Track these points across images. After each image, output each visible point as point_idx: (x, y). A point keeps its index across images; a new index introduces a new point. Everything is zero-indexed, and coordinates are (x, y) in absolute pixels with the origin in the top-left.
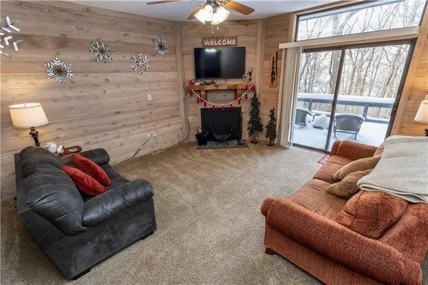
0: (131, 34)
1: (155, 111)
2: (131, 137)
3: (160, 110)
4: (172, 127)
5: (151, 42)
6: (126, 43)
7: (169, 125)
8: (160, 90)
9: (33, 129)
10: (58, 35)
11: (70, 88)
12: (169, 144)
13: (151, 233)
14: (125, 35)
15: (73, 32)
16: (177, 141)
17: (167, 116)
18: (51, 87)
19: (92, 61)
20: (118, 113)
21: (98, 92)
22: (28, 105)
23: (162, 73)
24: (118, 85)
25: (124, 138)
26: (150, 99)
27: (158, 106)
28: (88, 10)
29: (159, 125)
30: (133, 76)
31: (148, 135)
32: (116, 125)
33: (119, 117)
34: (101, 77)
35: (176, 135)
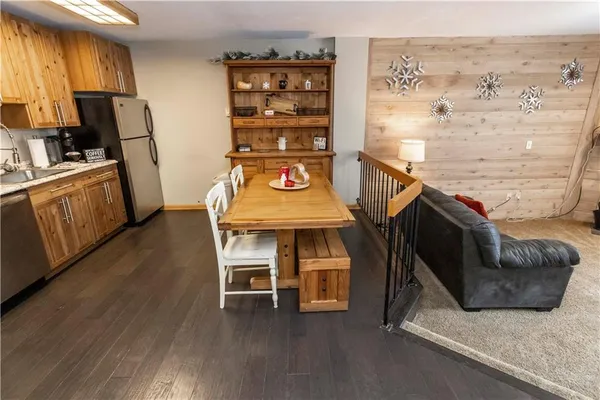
0: (534, 61)
1: (529, 164)
2: (487, 192)
3: (538, 163)
4: (549, 192)
5: (558, 70)
6: (522, 75)
7: (543, 187)
8: (549, 135)
9: (410, 164)
10: (452, 73)
11: (445, 128)
12: (535, 215)
13: (549, 310)
14: (525, 64)
15: (468, 68)
16: (549, 213)
17: (546, 174)
18: (430, 126)
19: (475, 98)
20: (482, 160)
21: (469, 133)
22: (415, 141)
23: (560, 113)
24: (494, 127)
25: (478, 192)
26: (529, 147)
27: (538, 158)
28: (492, 41)
29: (529, 185)
30: (518, 115)
31: (509, 195)
32: (476, 174)
33: (481, 165)
34: (479, 116)
35: (551, 204)
